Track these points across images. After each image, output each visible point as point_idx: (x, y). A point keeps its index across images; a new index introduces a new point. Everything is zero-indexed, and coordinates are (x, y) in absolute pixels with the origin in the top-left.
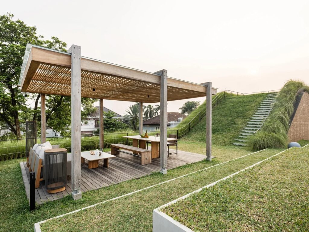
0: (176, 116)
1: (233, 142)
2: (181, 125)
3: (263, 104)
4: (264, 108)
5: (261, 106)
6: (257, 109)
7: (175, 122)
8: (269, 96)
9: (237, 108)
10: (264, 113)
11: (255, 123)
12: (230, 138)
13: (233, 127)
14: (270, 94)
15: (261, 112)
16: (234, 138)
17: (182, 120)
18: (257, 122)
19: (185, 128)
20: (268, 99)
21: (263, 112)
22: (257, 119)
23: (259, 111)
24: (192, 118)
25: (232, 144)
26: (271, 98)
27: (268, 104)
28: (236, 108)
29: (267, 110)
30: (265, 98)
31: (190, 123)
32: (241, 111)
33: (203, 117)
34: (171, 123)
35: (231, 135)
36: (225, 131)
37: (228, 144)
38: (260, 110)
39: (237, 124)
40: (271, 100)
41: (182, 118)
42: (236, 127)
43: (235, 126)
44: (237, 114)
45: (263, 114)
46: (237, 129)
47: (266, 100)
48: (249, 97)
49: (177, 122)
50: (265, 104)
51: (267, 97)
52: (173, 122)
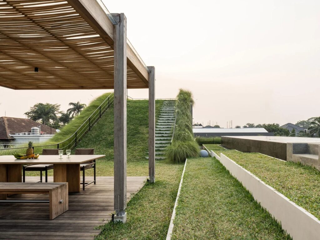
0: (23, 124)
1: (145, 156)
2: (60, 137)
3: (163, 112)
4: (164, 115)
5: (161, 113)
6: (159, 117)
7: (25, 134)
8: (165, 103)
9: (137, 114)
10: (167, 121)
11: (161, 132)
12: (140, 152)
13: (139, 138)
14: (165, 102)
15: (163, 120)
16: (145, 150)
17: (39, 131)
18: (162, 131)
19: (69, 140)
20: (165, 106)
21: (165, 120)
22: (161, 128)
23: (161, 119)
24: (76, 125)
25: (145, 158)
26: (167, 105)
27: (168, 112)
28: (134, 114)
29: (167, 118)
30: (162, 105)
31: (76, 133)
32: (142, 118)
33: (93, 125)
34: (17, 135)
35: (139, 147)
36: (131, 143)
37: (140, 159)
38: (161, 117)
39: (143, 134)
40: (169, 108)
41: (38, 127)
42: (142, 138)
43: (141, 136)
44: (139, 121)
45: (166, 123)
46: (144, 140)
47: (164, 107)
48: (145, 103)
49: (29, 134)
50: (164, 112)
51: (163, 104)
52: (21, 135)
